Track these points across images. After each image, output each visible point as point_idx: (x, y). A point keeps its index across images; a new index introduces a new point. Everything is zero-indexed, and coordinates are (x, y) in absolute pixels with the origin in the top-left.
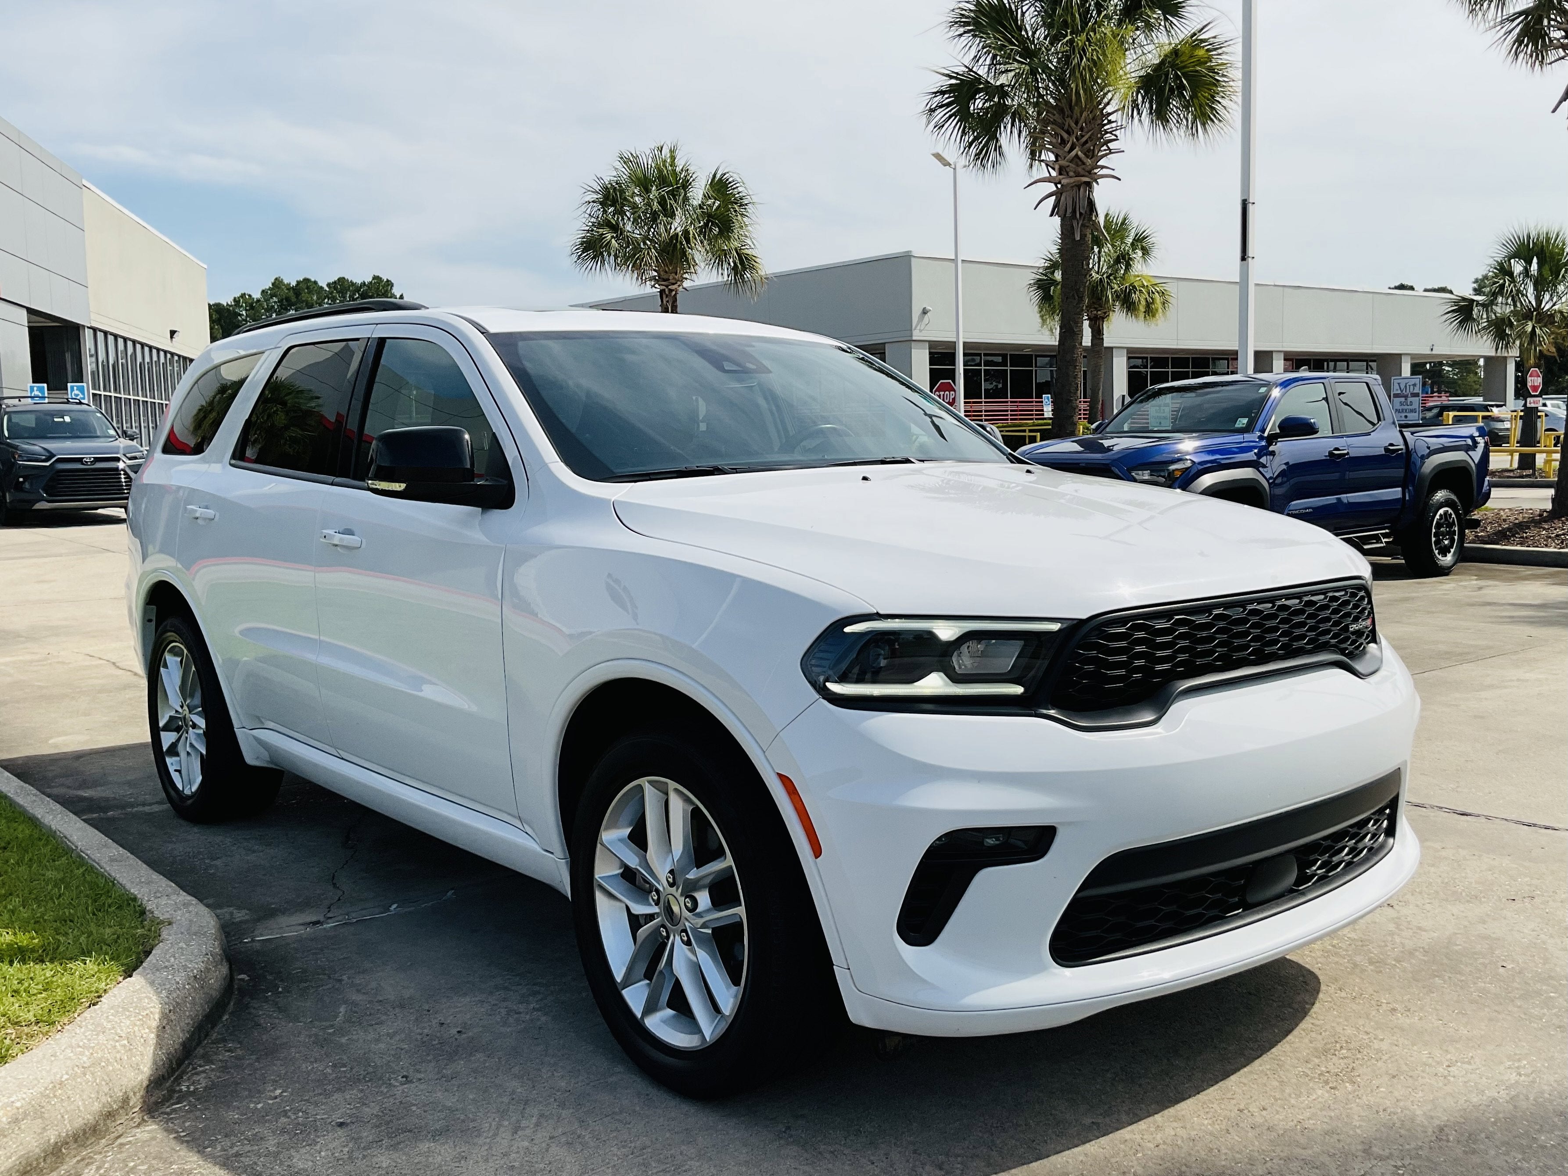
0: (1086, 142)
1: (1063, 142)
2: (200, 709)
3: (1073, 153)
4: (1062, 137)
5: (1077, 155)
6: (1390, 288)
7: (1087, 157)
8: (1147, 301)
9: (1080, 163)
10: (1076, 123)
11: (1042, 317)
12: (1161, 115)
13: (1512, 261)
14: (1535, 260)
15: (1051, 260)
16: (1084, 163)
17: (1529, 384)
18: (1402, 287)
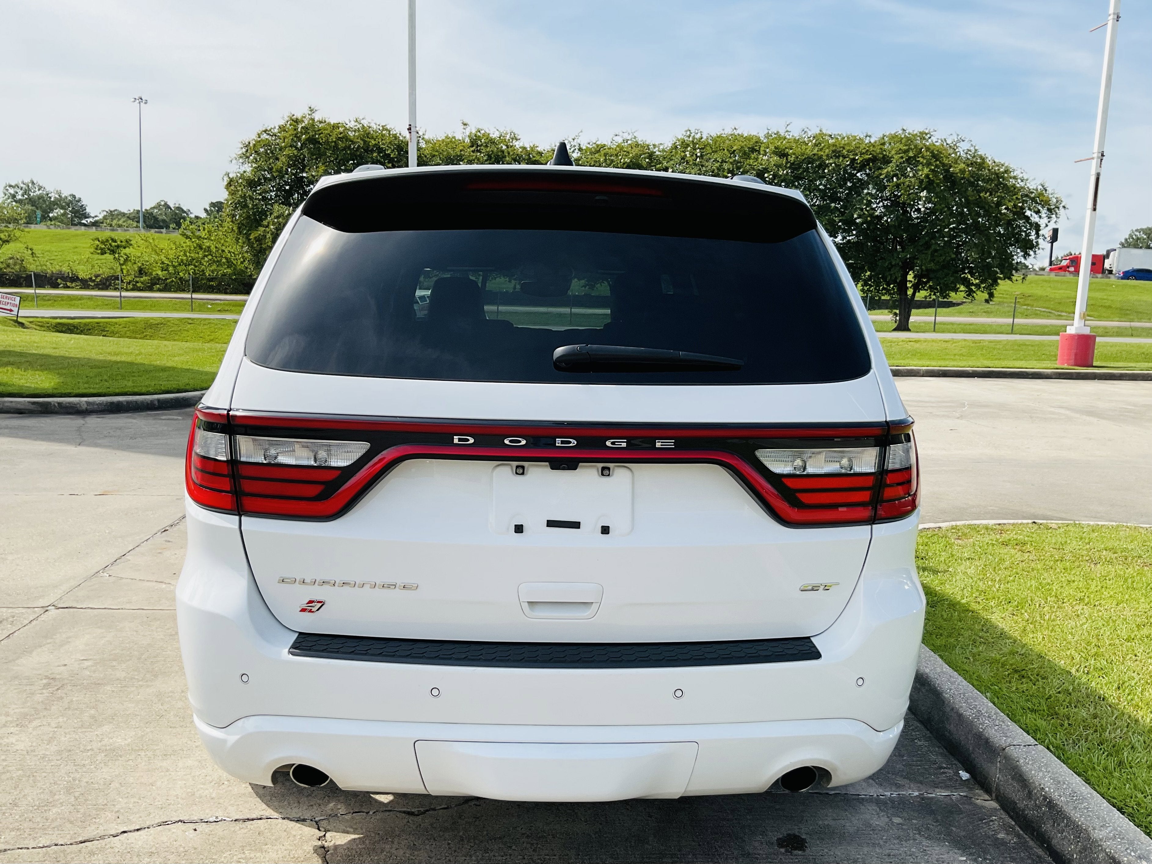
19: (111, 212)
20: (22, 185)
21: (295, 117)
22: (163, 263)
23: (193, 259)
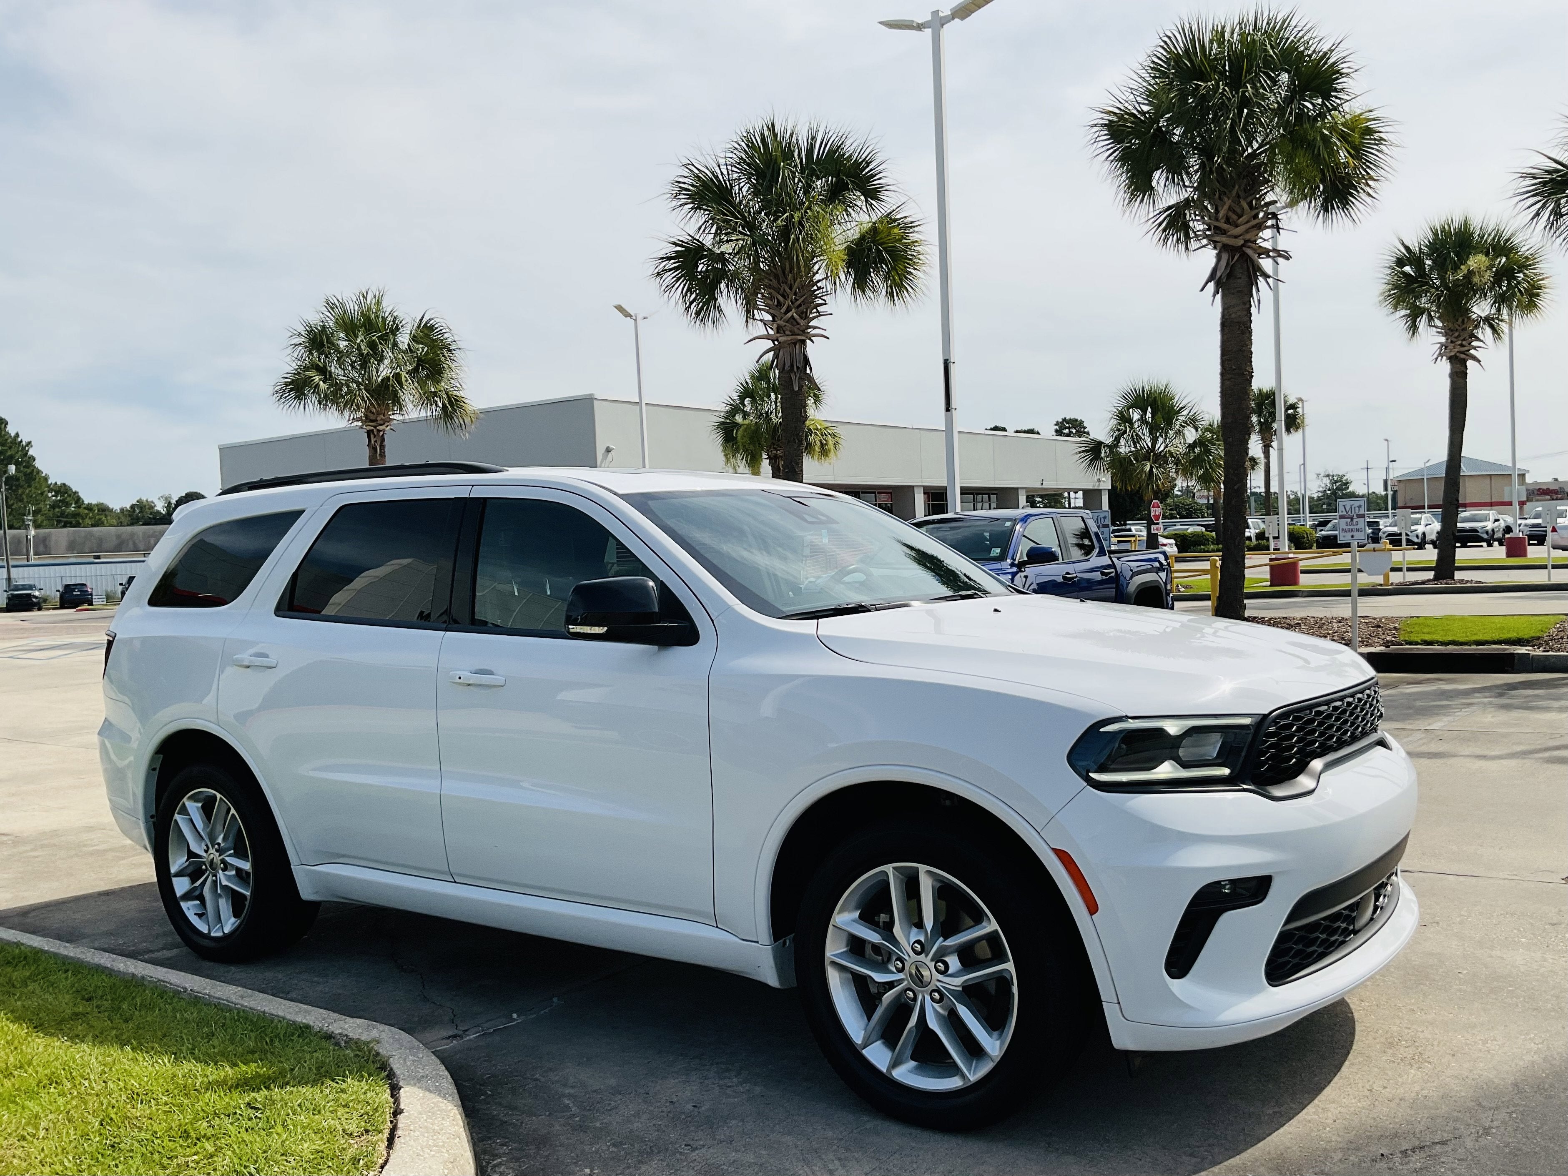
0: (800, 305)
1: (779, 305)
2: (232, 851)
3: (789, 315)
4: (778, 300)
5: (792, 316)
6: (986, 429)
7: (801, 318)
8: (821, 442)
9: (795, 323)
10: (791, 288)
11: (726, 455)
12: (861, 284)
13: (1131, 410)
14: (1149, 409)
15: (731, 405)
16: (798, 324)
17: (1152, 514)
18: (996, 428)
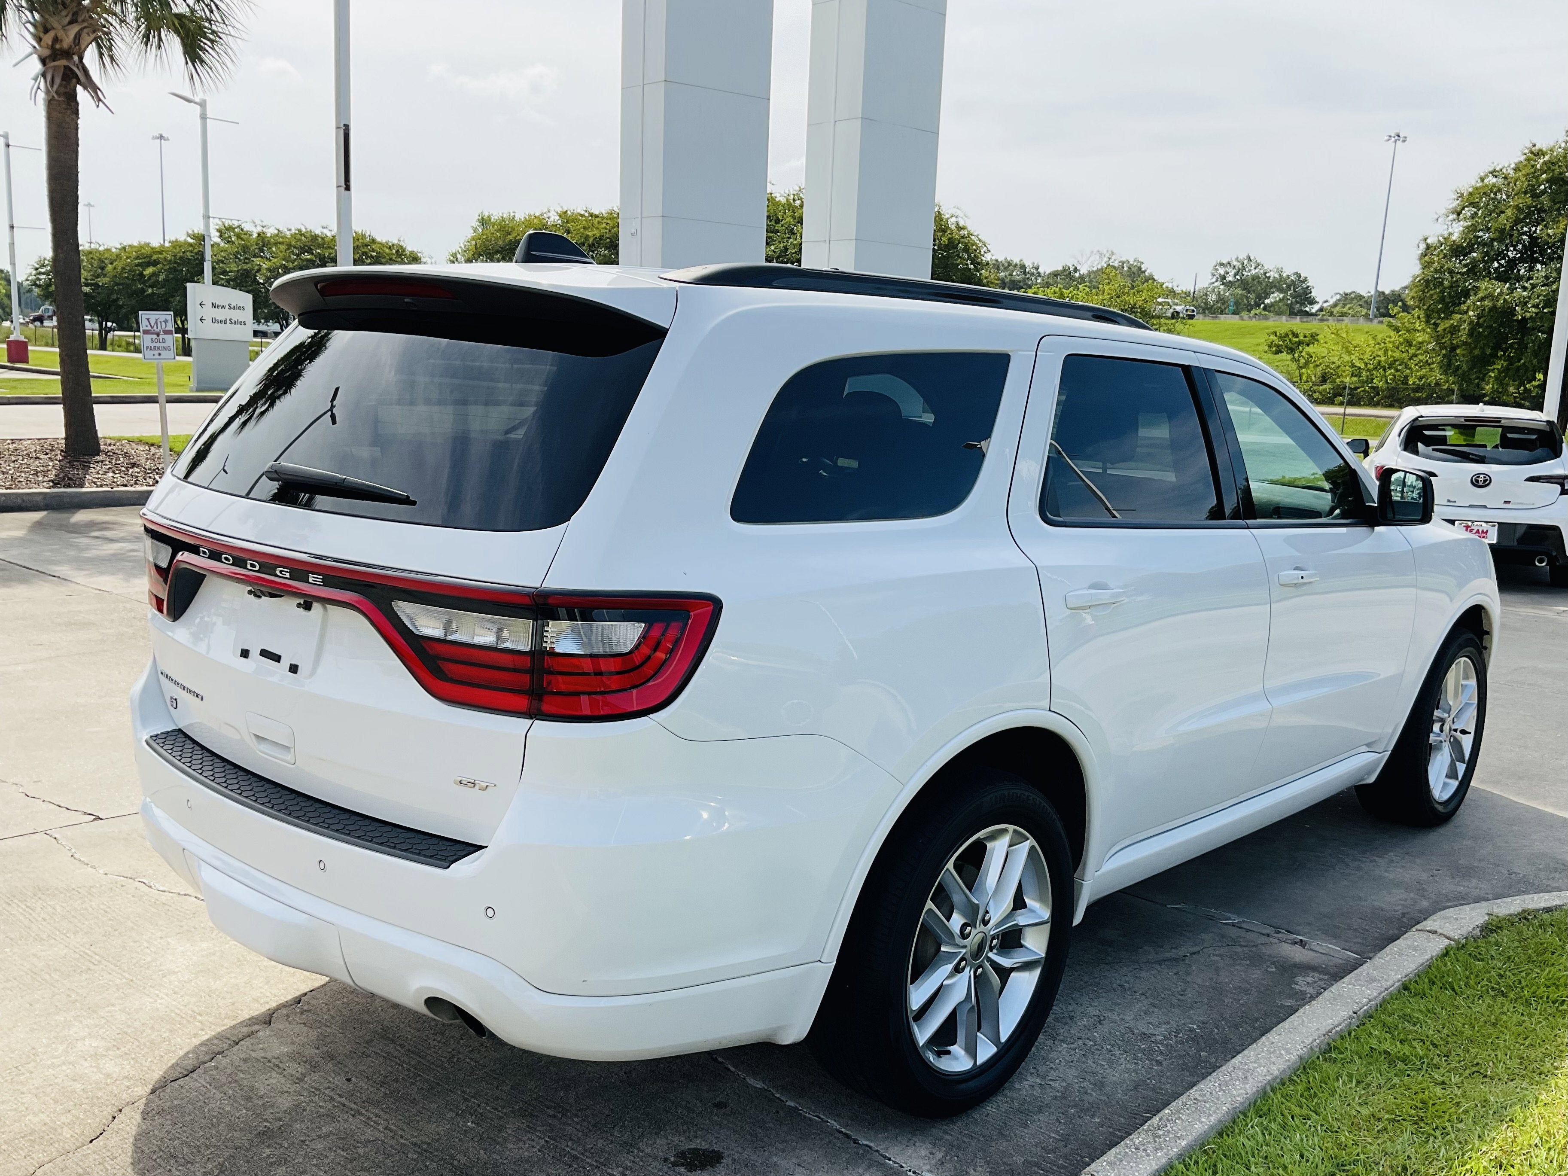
19: (1346, 294)
20: (1235, 263)
21: (1537, 148)
22: (1353, 366)
23: (1395, 361)
